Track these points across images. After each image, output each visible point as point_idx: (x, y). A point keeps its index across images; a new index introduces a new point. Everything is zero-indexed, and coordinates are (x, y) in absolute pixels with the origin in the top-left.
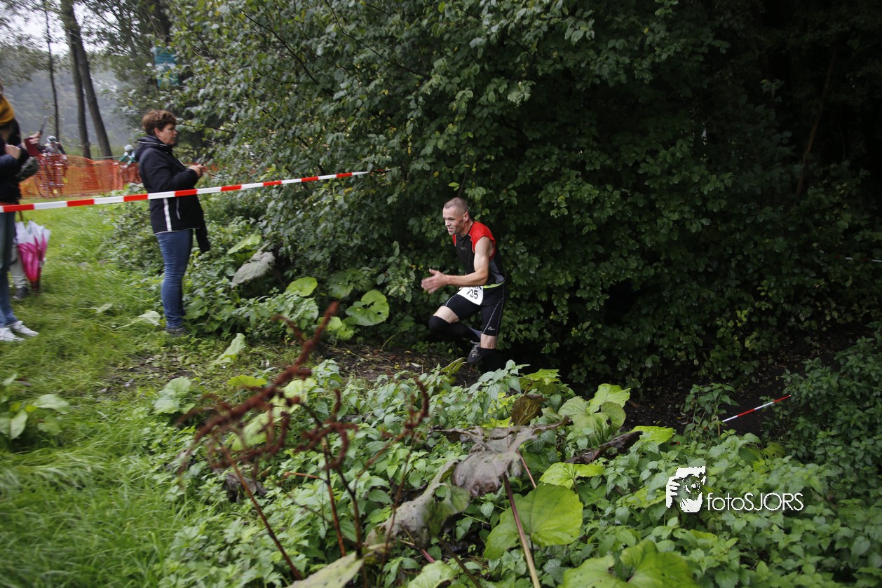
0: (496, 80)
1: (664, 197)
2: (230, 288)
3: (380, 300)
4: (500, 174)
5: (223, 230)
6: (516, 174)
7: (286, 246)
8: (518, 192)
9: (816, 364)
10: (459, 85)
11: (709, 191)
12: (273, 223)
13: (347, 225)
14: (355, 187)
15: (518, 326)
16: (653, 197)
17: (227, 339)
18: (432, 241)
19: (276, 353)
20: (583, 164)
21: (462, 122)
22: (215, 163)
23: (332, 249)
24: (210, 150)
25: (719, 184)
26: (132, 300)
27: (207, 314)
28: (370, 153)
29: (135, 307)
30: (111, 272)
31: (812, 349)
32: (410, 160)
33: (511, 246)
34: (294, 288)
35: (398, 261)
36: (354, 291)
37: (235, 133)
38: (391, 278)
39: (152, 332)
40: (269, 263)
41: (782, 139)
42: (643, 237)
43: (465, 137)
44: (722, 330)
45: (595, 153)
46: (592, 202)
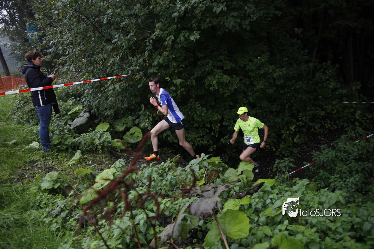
0: (184, 32)
1: (257, 79)
2: (70, 130)
3: (138, 131)
4: (187, 73)
5: (65, 103)
6: (194, 73)
7: (94, 109)
8: (195, 80)
9: (325, 147)
10: (167, 34)
11: (276, 76)
12: (88, 100)
13: (120, 98)
14: (123, 82)
15: (198, 139)
16: (252, 80)
17: (71, 152)
19: (93, 157)
20: (223, 67)
21: (170, 51)
22: (59, 74)
23: (115, 110)
24: (57, 69)
25: (281, 73)
26: (25, 137)
27: (61, 142)
28: (129, 67)
29: (27, 141)
30: (14, 126)
31: (321, 141)
32: (147, 68)
33: (194, 104)
34: (99, 128)
35: (144, 113)
36: (126, 127)
37: (67, 61)
38: (141, 120)
39: (36, 151)
40: (87, 117)
41: (304, 53)
42: (249, 97)
43: (171, 57)
44: (284, 135)
45: (227, 62)
46: (228, 83)
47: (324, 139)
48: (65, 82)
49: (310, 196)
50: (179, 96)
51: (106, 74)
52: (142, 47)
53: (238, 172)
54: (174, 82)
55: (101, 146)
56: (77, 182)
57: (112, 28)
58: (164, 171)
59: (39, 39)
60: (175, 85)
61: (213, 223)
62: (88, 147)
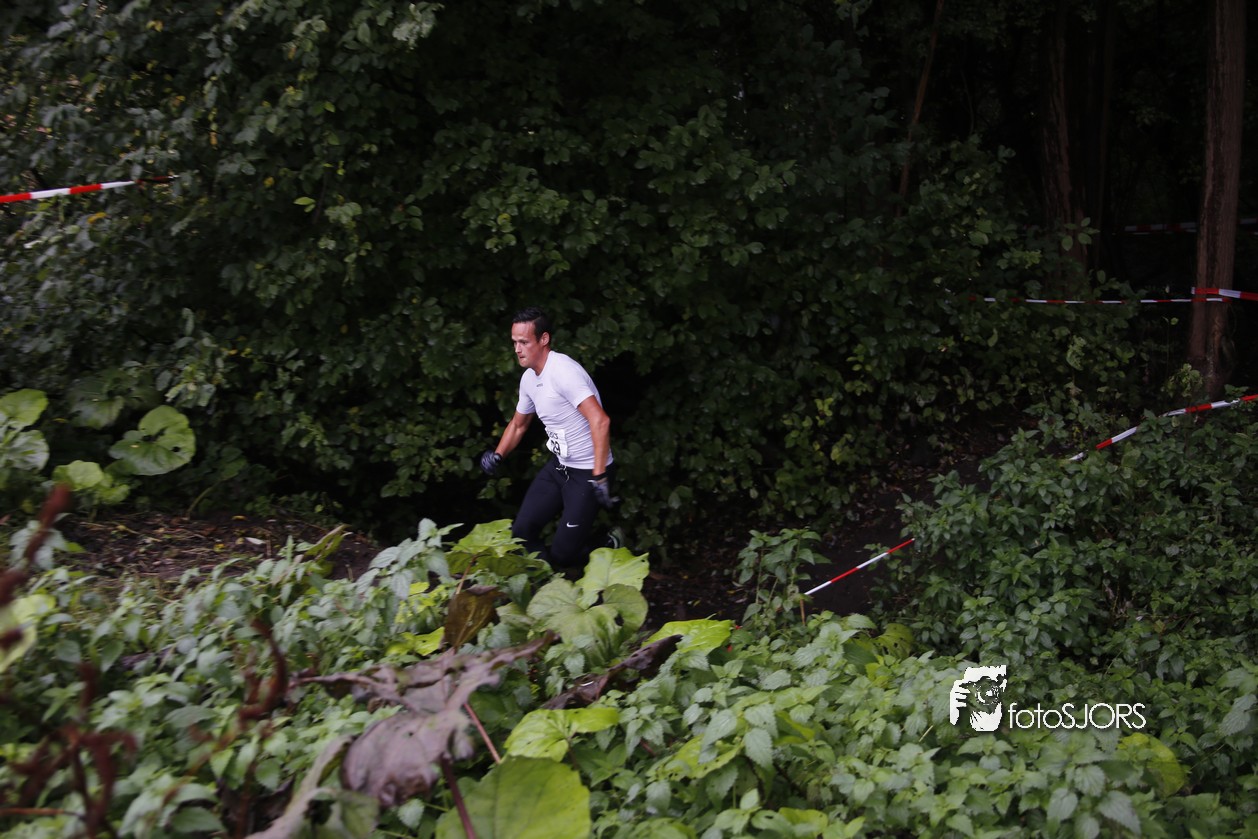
0: (371, 4)
1: (682, 209)
3: (176, 423)
4: (389, 178)
6: (419, 179)
8: (425, 211)
9: (951, 482)
10: (298, 9)
11: (758, 194)
13: (99, 282)
14: (110, 211)
15: (435, 453)
16: (663, 209)
18: (267, 305)
20: (539, 154)
21: (313, 83)
23: (72, 331)
25: (774, 183)
28: (136, 144)
31: (941, 456)
32: (215, 156)
33: (416, 307)
36: (122, 412)
41: (874, 100)
42: (650, 281)
43: (320, 111)
44: (794, 434)
45: (560, 134)
46: (558, 221)
50: (351, 276)
52: (192, 65)
60: (338, 231)
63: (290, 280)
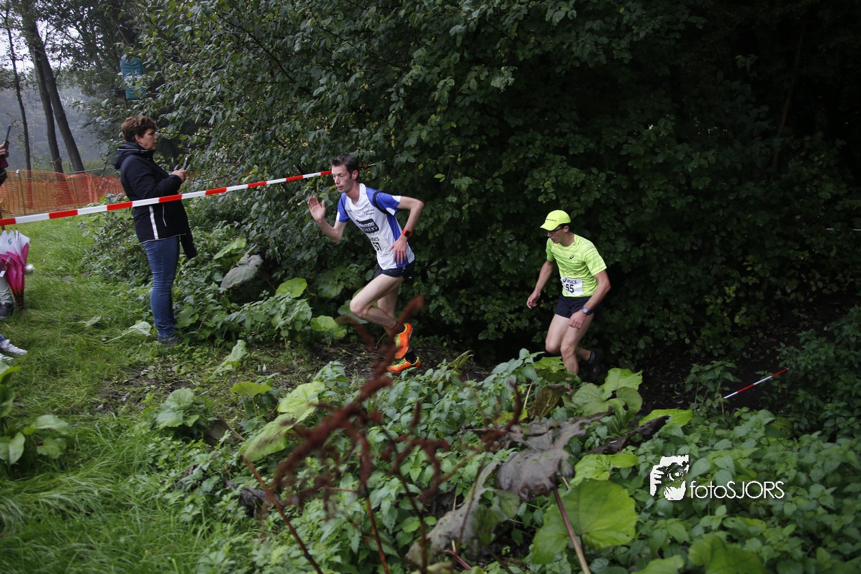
0: (477, 68)
1: (647, 177)
2: (219, 294)
4: (484, 163)
5: (207, 234)
6: (500, 162)
7: (273, 248)
8: (504, 180)
9: (810, 335)
10: (439, 74)
11: (693, 168)
12: (258, 226)
15: (509, 316)
16: (636, 177)
17: (220, 345)
19: (272, 356)
20: (567, 148)
21: (444, 112)
22: (193, 169)
23: (320, 248)
24: (188, 156)
25: (703, 162)
26: (120, 311)
27: (199, 322)
28: (353, 149)
29: (124, 319)
30: (96, 285)
31: (800, 321)
32: (393, 153)
33: (499, 235)
34: (285, 290)
36: (345, 289)
37: (211, 138)
39: (144, 343)
40: (257, 266)
41: (759, 113)
43: (448, 127)
44: (711, 307)
45: (578, 137)
46: (579, 186)
47: (806, 317)
48: (207, 186)
49: (777, 451)
50: (466, 217)
51: (298, 167)
52: (382, 106)
53: (606, 393)
54: (453, 185)
55: (289, 330)
56: (237, 412)
57: (314, 61)
58: (433, 390)
59: (147, 91)
60: (458, 192)
61: (549, 509)
62: (260, 333)
63: (431, 220)
